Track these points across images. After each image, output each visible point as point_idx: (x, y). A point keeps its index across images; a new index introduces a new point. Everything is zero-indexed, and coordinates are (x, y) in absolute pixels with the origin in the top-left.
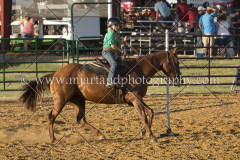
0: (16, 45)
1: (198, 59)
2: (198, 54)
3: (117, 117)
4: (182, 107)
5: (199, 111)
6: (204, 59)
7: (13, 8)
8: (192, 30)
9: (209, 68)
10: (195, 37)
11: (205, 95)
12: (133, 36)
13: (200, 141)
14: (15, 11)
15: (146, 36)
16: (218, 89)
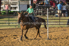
0: (2, 13)
1: (56, 17)
2: (56, 16)
3: (33, 34)
4: (52, 31)
5: (57, 32)
6: (58, 17)
7: (2, 2)
8: (54, 8)
9: (60, 19)
10: (55, 10)
11: (58, 27)
12: (37, 10)
13: (57, 41)
14: (2, 3)
15: (41, 10)
16: (62, 26)
